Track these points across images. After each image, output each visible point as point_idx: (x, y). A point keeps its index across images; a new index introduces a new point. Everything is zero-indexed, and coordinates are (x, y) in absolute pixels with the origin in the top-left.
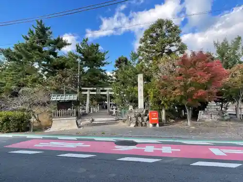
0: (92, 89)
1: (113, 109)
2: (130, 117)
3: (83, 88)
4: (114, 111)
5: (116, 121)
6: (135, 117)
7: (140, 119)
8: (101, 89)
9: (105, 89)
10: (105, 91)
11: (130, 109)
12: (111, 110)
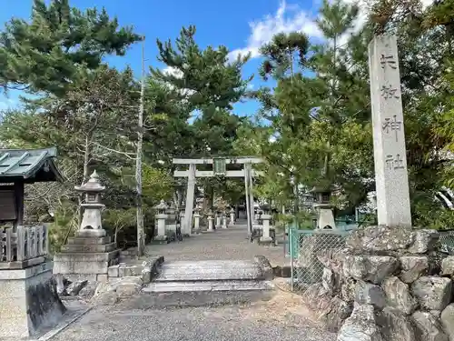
0: (201, 161)
1: (260, 222)
2: (327, 272)
3: (175, 161)
4: (266, 227)
5: (260, 278)
6: (366, 278)
7: (397, 294)
8: (228, 161)
9: (239, 161)
10: (240, 167)
11: (321, 223)
12: (256, 226)
